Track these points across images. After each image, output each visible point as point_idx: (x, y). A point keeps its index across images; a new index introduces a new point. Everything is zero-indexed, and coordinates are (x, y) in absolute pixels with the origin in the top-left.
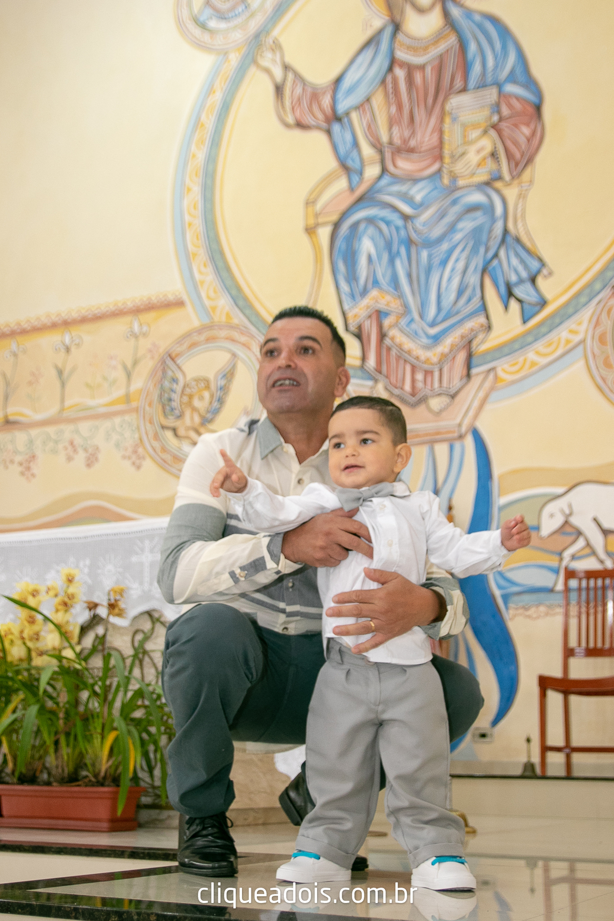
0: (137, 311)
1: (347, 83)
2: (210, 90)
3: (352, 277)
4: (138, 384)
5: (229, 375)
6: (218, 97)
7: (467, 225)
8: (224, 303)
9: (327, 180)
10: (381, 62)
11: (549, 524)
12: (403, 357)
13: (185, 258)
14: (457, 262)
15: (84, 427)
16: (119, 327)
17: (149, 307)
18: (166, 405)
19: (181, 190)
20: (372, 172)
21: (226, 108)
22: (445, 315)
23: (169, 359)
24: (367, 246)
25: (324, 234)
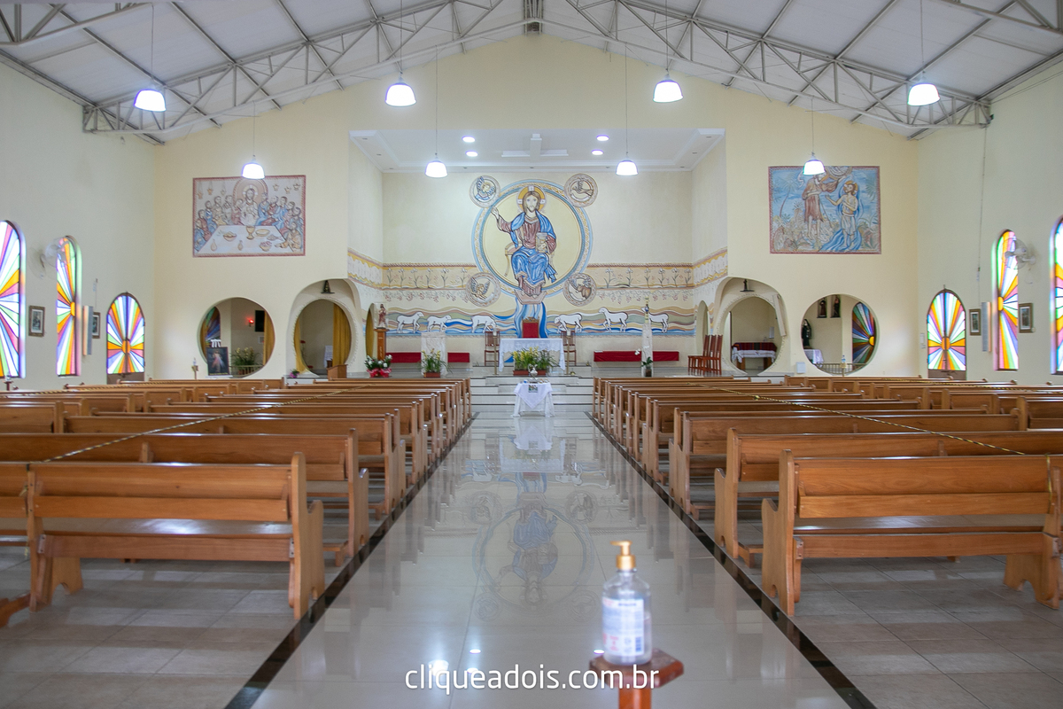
0: (464, 266)
1: (514, 223)
2: (480, 216)
3: (516, 267)
4: (465, 283)
5: (488, 284)
6: (482, 218)
7: (541, 261)
8: (486, 268)
9: (510, 245)
10: (522, 221)
11: (556, 322)
12: (528, 286)
13: (476, 256)
14: (539, 268)
15: (451, 291)
16: (460, 269)
17: (467, 266)
18: (473, 289)
19: (473, 239)
20: (520, 245)
21: (484, 222)
22: (536, 279)
23: (473, 279)
24: (519, 261)
25: (510, 256)
